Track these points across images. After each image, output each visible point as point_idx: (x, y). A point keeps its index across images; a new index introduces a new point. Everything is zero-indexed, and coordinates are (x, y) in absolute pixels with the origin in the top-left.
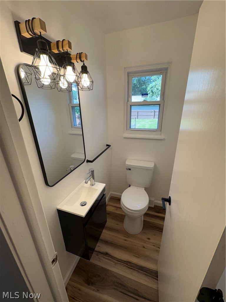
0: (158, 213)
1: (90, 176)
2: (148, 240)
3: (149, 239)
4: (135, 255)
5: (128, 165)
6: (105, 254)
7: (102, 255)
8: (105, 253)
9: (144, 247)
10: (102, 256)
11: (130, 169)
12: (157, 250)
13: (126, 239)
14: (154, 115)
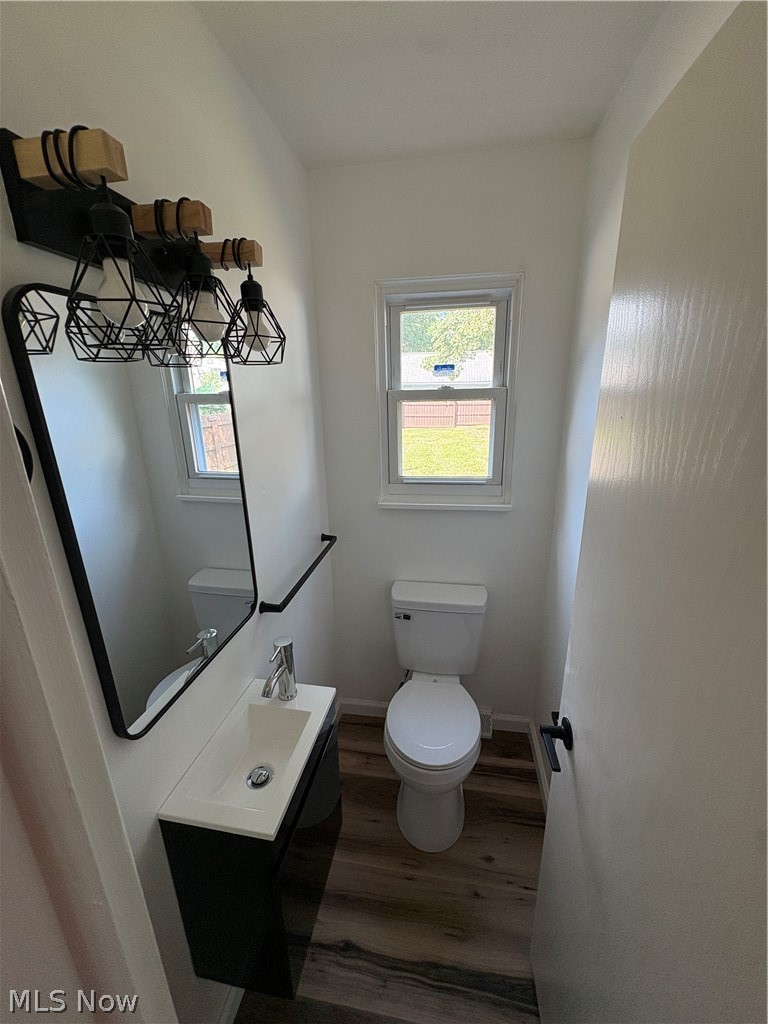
0: (510, 757)
1: (280, 666)
2: (485, 865)
3: (489, 859)
4: (450, 931)
5: (398, 601)
6: (342, 949)
7: (332, 956)
8: (342, 945)
9: (477, 895)
10: (331, 958)
11: (407, 617)
12: (521, 899)
13: (411, 872)
14: (456, 415)
